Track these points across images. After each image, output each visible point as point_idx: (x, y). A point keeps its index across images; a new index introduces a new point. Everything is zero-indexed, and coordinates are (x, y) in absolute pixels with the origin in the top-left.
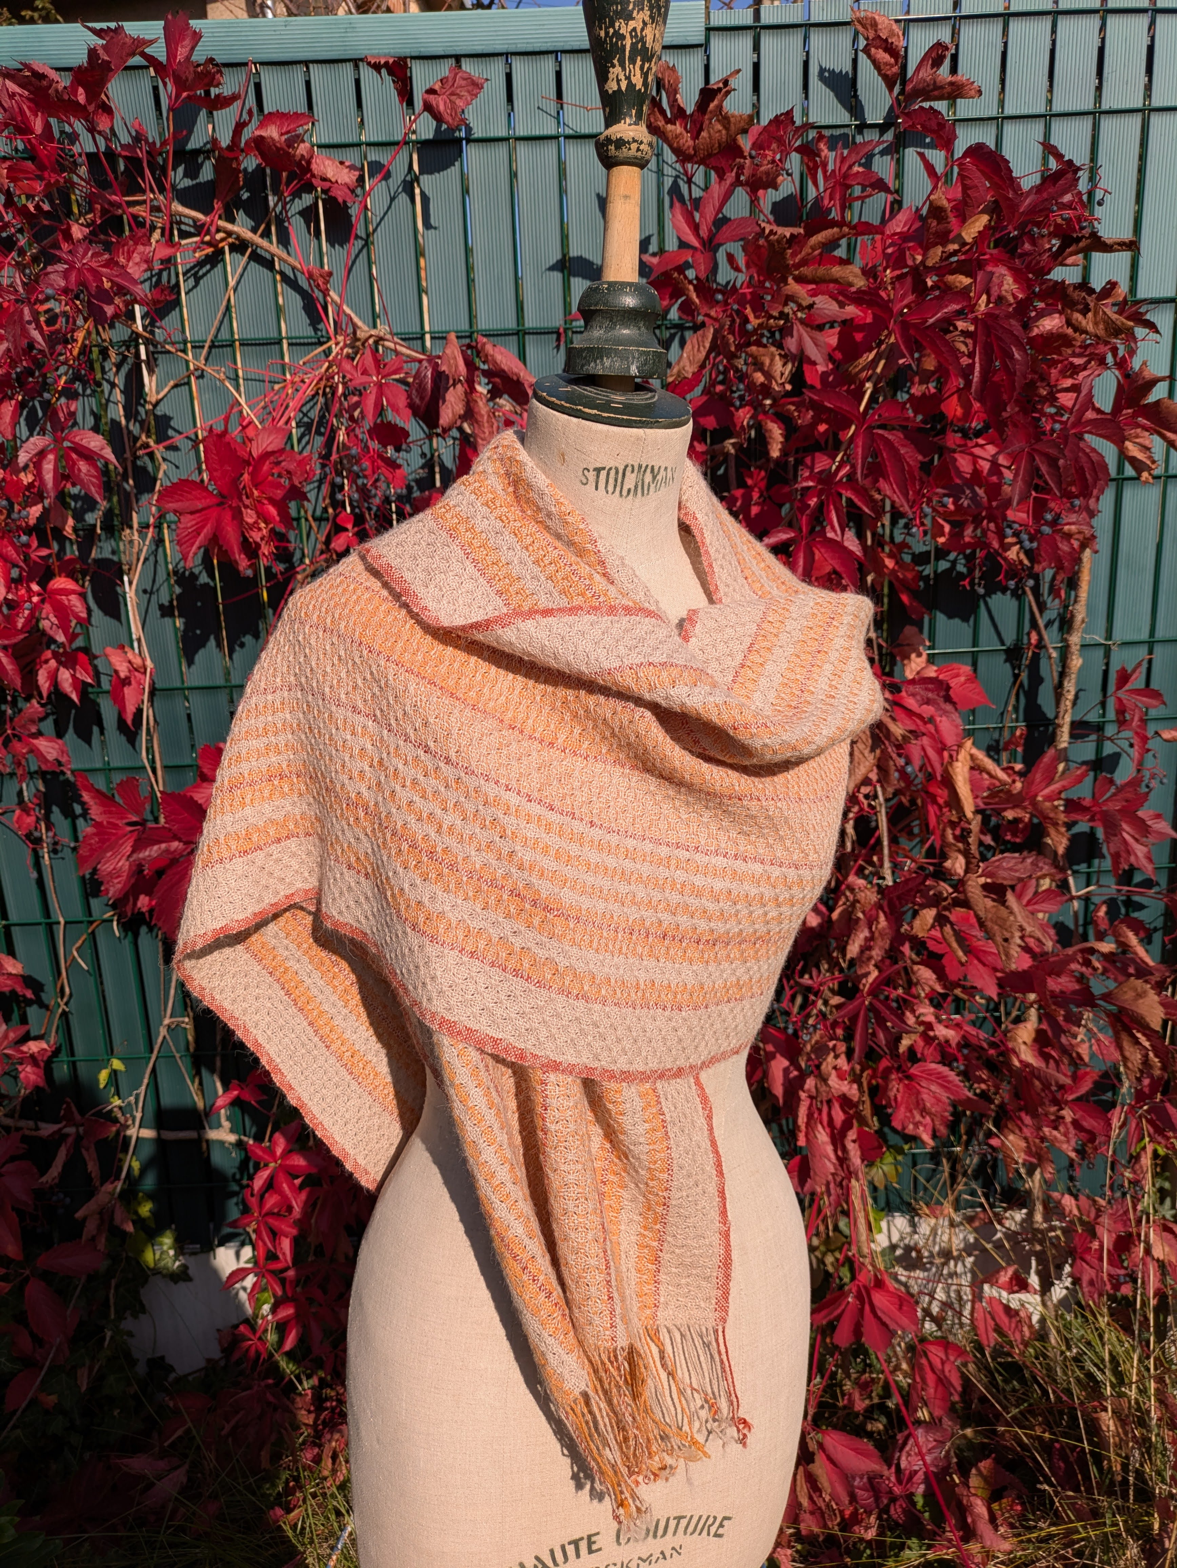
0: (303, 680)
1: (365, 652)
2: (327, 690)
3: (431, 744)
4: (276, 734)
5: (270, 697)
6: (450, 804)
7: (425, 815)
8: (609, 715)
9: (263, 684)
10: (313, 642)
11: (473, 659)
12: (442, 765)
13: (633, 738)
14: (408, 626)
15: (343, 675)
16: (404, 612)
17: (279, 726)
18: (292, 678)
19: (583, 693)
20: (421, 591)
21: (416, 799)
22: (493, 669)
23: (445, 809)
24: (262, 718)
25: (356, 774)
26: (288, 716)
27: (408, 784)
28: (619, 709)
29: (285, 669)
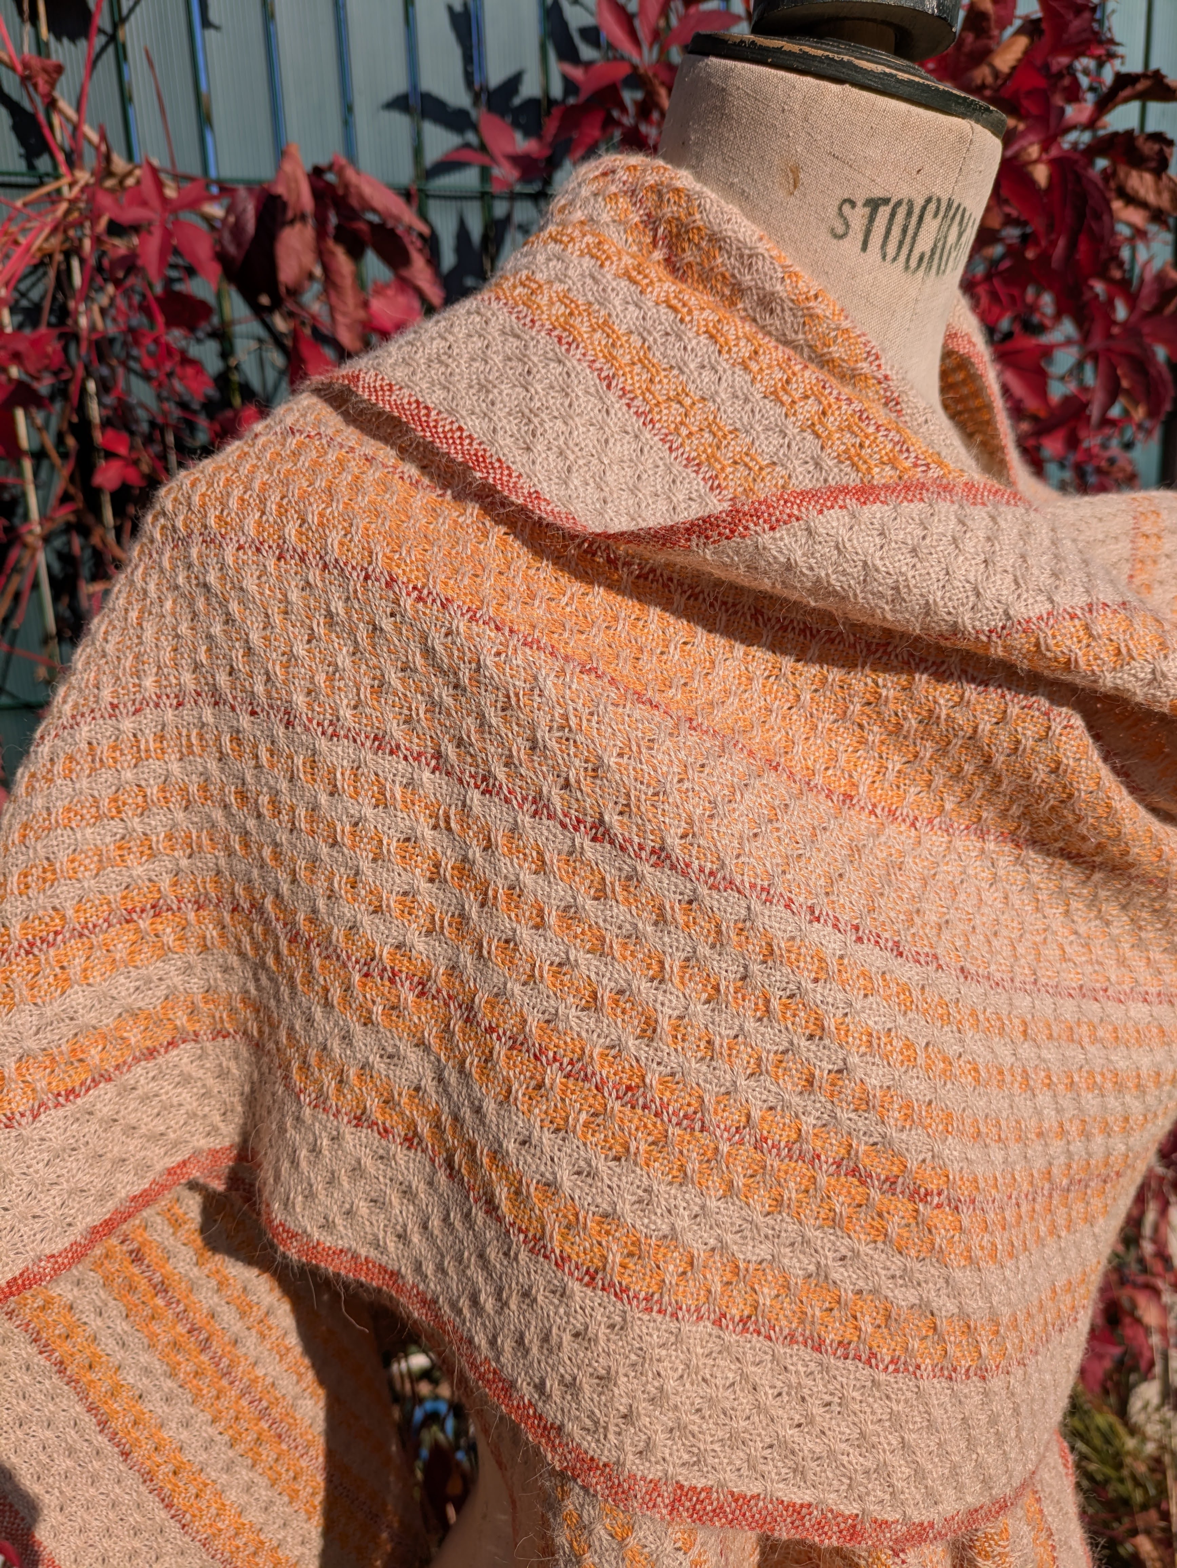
0: (222, 679)
1: (407, 602)
2: (300, 700)
3: (612, 818)
4: (144, 810)
5: (127, 725)
6: (673, 964)
7: (606, 996)
8: (985, 726)
9: (106, 694)
10: (250, 584)
11: (654, 613)
12: (645, 869)
13: (1040, 775)
14: (493, 541)
15: (344, 659)
16: (473, 509)
17: (153, 791)
18: (187, 677)
19: (922, 680)
20: (517, 460)
21: (579, 955)
22: (701, 634)
23: (659, 978)
24: (106, 775)
25: (392, 901)
26: (175, 767)
27: (552, 919)
28: (1014, 711)
29: (166, 656)
